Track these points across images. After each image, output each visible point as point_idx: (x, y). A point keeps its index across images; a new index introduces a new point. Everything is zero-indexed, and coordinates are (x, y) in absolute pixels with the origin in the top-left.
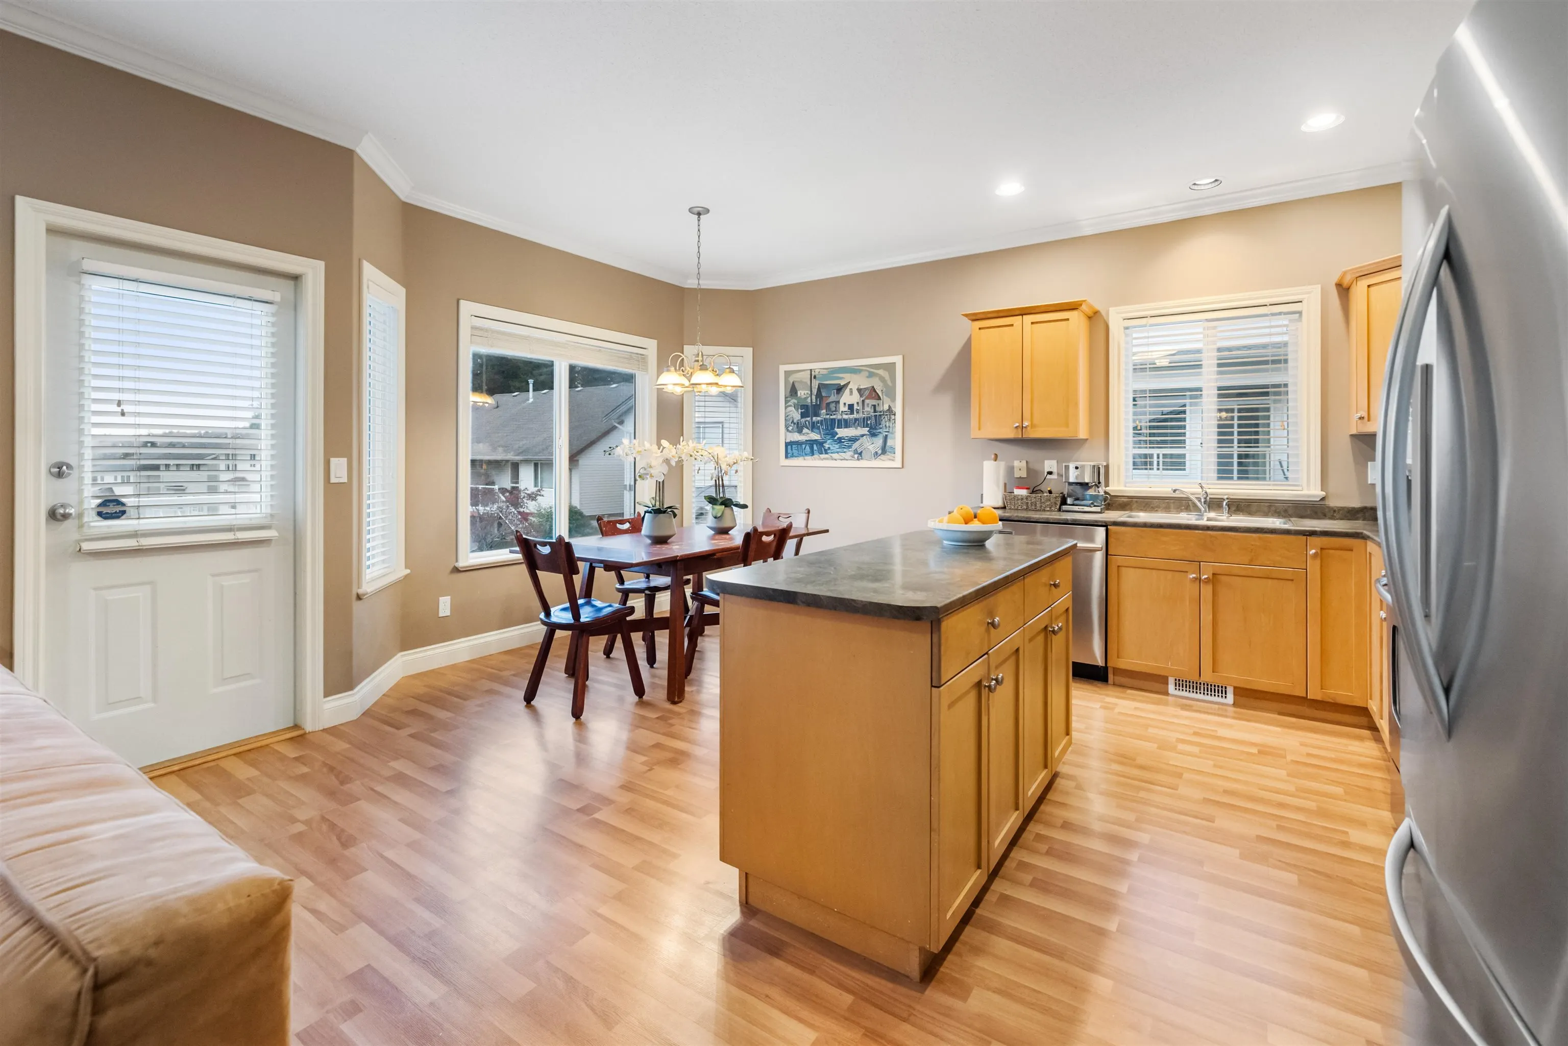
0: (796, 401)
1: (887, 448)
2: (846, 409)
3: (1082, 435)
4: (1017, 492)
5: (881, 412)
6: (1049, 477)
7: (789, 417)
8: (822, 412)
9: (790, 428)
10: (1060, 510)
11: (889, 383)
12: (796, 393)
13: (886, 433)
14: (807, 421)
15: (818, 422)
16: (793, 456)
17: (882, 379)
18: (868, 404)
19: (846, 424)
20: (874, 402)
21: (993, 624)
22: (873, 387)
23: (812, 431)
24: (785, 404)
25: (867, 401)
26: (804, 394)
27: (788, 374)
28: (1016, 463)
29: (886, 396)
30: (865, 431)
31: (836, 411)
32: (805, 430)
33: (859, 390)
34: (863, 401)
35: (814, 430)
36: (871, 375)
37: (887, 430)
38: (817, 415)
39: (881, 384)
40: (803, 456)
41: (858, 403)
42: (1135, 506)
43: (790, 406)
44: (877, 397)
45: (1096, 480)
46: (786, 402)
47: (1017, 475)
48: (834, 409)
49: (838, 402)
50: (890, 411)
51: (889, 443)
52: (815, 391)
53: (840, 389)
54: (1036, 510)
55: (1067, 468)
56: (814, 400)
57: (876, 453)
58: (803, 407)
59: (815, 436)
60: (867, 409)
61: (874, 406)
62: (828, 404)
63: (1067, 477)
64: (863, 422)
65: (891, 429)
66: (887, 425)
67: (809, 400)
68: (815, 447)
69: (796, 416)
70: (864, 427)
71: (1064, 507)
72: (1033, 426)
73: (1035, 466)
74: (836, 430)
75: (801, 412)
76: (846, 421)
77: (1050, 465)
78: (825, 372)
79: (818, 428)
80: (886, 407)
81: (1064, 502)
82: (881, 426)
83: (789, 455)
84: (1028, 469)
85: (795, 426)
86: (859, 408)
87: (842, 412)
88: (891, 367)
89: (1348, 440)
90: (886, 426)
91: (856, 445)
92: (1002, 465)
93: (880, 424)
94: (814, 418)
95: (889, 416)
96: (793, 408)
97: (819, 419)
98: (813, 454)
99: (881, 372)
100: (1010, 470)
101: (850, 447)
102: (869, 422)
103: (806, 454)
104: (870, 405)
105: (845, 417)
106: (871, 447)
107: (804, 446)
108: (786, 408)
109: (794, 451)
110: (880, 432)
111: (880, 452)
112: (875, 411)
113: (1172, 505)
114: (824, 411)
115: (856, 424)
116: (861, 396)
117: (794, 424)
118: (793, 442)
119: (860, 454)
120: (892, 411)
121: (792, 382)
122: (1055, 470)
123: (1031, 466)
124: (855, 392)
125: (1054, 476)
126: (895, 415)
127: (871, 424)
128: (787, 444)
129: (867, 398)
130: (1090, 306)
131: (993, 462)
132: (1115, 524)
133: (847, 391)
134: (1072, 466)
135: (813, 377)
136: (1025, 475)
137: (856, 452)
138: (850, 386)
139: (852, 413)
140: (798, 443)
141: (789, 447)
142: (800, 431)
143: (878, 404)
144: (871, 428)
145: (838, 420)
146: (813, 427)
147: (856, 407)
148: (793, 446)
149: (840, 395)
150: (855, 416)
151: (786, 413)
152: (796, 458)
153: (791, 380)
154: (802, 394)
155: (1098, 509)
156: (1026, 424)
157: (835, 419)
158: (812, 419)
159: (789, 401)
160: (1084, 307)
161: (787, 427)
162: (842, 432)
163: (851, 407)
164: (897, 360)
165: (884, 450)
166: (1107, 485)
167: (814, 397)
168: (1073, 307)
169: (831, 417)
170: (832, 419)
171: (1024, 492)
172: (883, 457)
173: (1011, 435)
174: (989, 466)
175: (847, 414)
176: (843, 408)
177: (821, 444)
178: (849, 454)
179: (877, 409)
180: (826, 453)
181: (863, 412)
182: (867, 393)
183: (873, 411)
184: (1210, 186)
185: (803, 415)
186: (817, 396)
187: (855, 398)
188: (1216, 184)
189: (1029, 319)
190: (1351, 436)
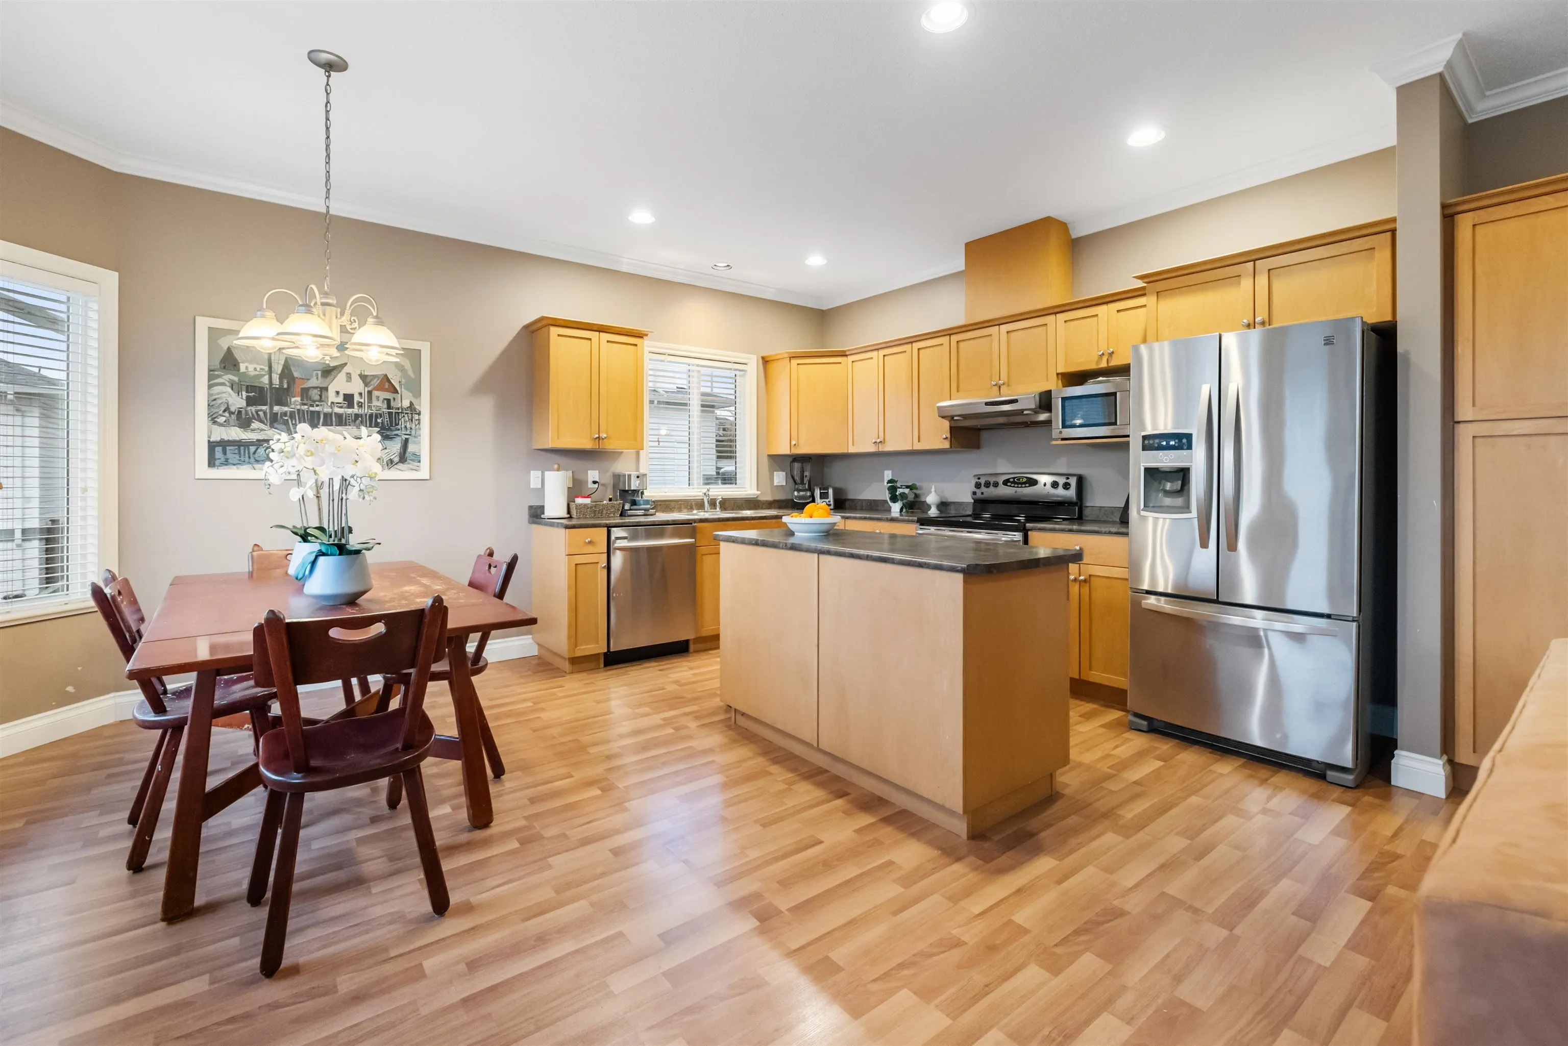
0: (236, 379)
1: (407, 454)
2: (340, 399)
4: (578, 501)
5: (398, 409)
7: (219, 402)
8: (293, 400)
9: (221, 420)
11: (411, 373)
12: (235, 365)
13: (407, 437)
14: (261, 410)
15: (285, 414)
16: (226, 463)
17: (400, 368)
18: (378, 398)
19: (339, 421)
20: (388, 395)
22: (386, 375)
23: (272, 426)
24: (209, 381)
25: (376, 393)
26: (255, 369)
27: (214, 334)
29: (406, 389)
31: (321, 400)
32: (256, 425)
33: (363, 377)
34: (370, 393)
35: (276, 425)
37: (408, 432)
38: (282, 403)
39: (399, 374)
40: (249, 463)
41: (360, 394)
43: (223, 384)
44: (392, 390)
46: (211, 377)
48: (318, 398)
49: (326, 389)
50: (412, 410)
51: (411, 448)
52: (277, 368)
53: (327, 371)
56: (275, 381)
57: (391, 461)
58: (249, 389)
60: (375, 403)
61: (388, 401)
62: (305, 390)
64: (372, 421)
65: (413, 432)
66: (408, 426)
67: (265, 380)
69: (238, 402)
70: (371, 426)
71: (624, 513)
75: (247, 397)
76: (339, 417)
77: (593, 474)
79: (286, 423)
80: (406, 404)
81: (623, 508)
82: (399, 427)
83: (217, 462)
85: (234, 417)
86: (362, 401)
87: (332, 403)
89: (766, 456)
90: (406, 427)
93: (397, 424)
94: (276, 409)
95: (410, 415)
96: (229, 390)
97: (286, 409)
99: (399, 359)
102: (379, 421)
103: (257, 461)
104: (381, 399)
105: (337, 410)
107: (252, 449)
108: (209, 386)
109: (229, 455)
110: (397, 435)
111: (396, 459)
112: (389, 407)
113: (683, 506)
114: (299, 399)
115: (358, 422)
116: (366, 385)
117: (231, 413)
118: (229, 441)
120: (415, 409)
121: (225, 348)
122: (598, 479)
123: (577, 476)
124: (356, 379)
126: (419, 414)
127: (383, 423)
128: (212, 446)
129: (377, 388)
133: (342, 376)
138: (346, 369)
139: (351, 406)
140: (242, 445)
141: (219, 450)
142: (245, 424)
143: (394, 399)
144: (383, 428)
145: (326, 415)
146: (274, 420)
147: (357, 398)
148: (228, 448)
149: (329, 379)
150: (356, 410)
151: (210, 395)
152: (235, 467)
153: (224, 343)
154: (251, 368)
157: (319, 413)
158: (271, 409)
159: (219, 376)
161: (213, 420)
163: (349, 398)
164: (421, 346)
165: (403, 458)
167: (276, 377)
169: (311, 409)
170: (312, 412)
171: (585, 501)
172: (400, 466)
175: (341, 407)
176: (331, 397)
179: (392, 404)
181: (369, 407)
182: (376, 382)
183: (385, 406)
184: (723, 269)
185: (250, 402)
186: (281, 377)
187: (356, 387)
188: (728, 268)
189: (605, 337)
190: (769, 456)
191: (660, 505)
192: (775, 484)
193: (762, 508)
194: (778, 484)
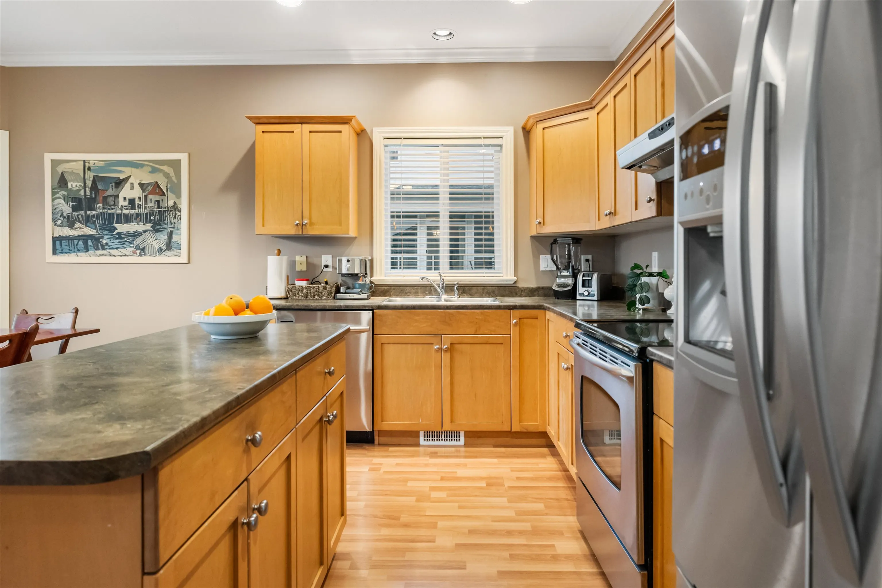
0: (66, 193)
1: (172, 244)
2: (126, 203)
3: (353, 233)
4: (298, 283)
5: (165, 208)
6: (325, 269)
7: (58, 210)
8: (98, 205)
9: (59, 222)
10: (334, 298)
11: (174, 179)
12: (66, 184)
13: (172, 229)
14: (80, 214)
15: (93, 216)
16: (62, 252)
17: (167, 175)
18: (151, 200)
19: (127, 219)
20: (158, 198)
21: (253, 441)
22: (157, 182)
23: (86, 226)
24: (52, 196)
25: (150, 197)
26: (76, 186)
27: (55, 163)
28: (298, 258)
29: (171, 192)
30: (148, 226)
31: (114, 205)
32: (77, 225)
33: (141, 185)
34: (146, 197)
35: (88, 224)
36: (154, 171)
37: (172, 226)
38: (92, 209)
39: (166, 180)
40: (74, 252)
41: (140, 198)
42: (393, 292)
43: (59, 198)
44: (161, 193)
45: (363, 271)
46: (53, 193)
47: (298, 268)
48: (112, 203)
49: (118, 196)
50: (176, 208)
51: (175, 238)
52: (89, 184)
53: (119, 183)
54: (314, 299)
55: (340, 261)
56: (88, 193)
57: (161, 249)
58: (74, 200)
59: (89, 231)
60: (150, 204)
61: (158, 202)
62: (105, 198)
63: (340, 269)
64: (146, 218)
65: (176, 226)
66: (172, 221)
67: (82, 192)
68: (90, 243)
69: (67, 209)
70: (146, 223)
71: (338, 296)
72: (311, 224)
73: (315, 261)
74: (115, 225)
75: (73, 205)
76: (126, 216)
77: (326, 259)
78: (102, 164)
79: (94, 223)
80: (171, 203)
81: (338, 291)
82: (166, 222)
83: (57, 252)
84: (308, 264)
85: (65, 220)
86: (141, 203)
87: (122, 206)
88: (176, 164)
89: (529, 237)
90: (171, 222)
91: (138, 241)
92: (284, 259)
93: (164, 220)
94: (88, 212)
95: (174, 212)
96: (62, 201)
97: (94, 212)
98: (87, 250)
99: (165, 168)
100: (292, 264)
101: (131, 243)
102: (152, 218)
103: (79, 250)
104: (153, 201)
105: (125, 211)
106: (155, 243)
107: (76, 241)
108: (53, 200)
109: (64, 247)
110: (164, 228)
111: (164, 248)
112: (159, 207)
113: (420, 291)
114: (101, 205)
115: (138, 219)
116: (143, 191)
117: (64, 217)
118: (63, 237)
119: (143, 250)
120: (177, 207)
121: (60, 173)
122: (330, 263)
123: (310, 260)
124: (137, 187)
125: (330, 269)
126: (180, 211)
127: (154, 219)
128: (54, 240)
129: (151, 193)
130: (357, 122)
131: (276, 257)
132: (380, 307)
133: (127, 185)
134: (344, 259)
135: (86, 168)
136: (304, 268)
137: (138, 247)
138: (131, 180)
139: (133, 208)
140: (69, 239)
141: (58, 242)
142: (71, 225)
143: (162, 200)
144: (155, 223)
145: (117, 215)
146: (88, 221)
147: (137, 202)
148: (63, 241)
149: (119, 189)
150: (137, 211)
151: (53, 206)
152: (66, 254)
153: (60, 169)
154: (74, 186)
155: (365, 296)
156: (305, 221)
157: (113, 214)
158: (86, 213)
159: (58, 193)
160: (353, 122)
161: (54, 221)
162: (122, 228)
163: (132, 202)
164: (183, 157)
165: (169, 247)
166: (372, 276)
167: (88, 190)
168: (344, 121)
169: (109, 211)
170: (110, 214)
171: (304, 284)
172: (167, 253)
173: (291, 231)
174: (272, 261)
175: (127, 209)
176: (122, 202)
177: (96, 240)
178: (130, 249)
179: (161, 204)
180: (104, 249)
181: (146, 208)
182: (150, 188)
183: (156, 206)
184: (446, 38)
185: (74, 209)
186: (92, 189)
187: (136, 193)
188: (450, 37)
189: (307, 127)
190: (531, 236)
191: (394, 289)
192: (541, 270)
193: (521, 296)
194: (544, 269)
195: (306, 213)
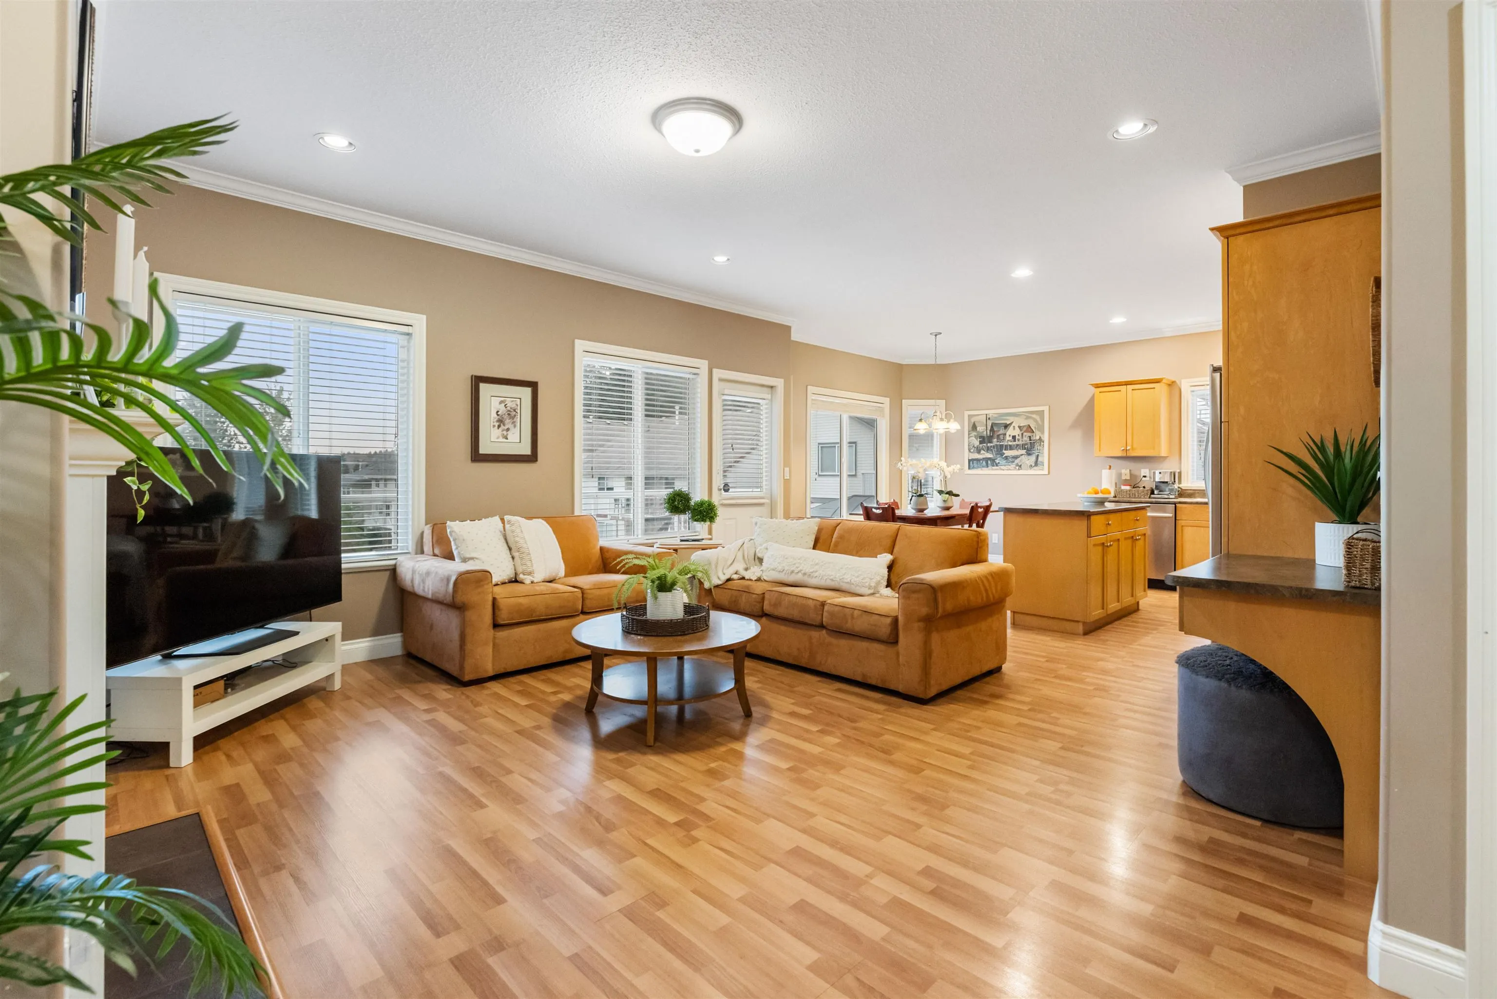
0: (976, 434)
1: (1038, 462)
2: (1011, 438)
3: (1163, 455)
4: (1123, 487)
5: (1034, 440)
6: (1144, 479)
7: (971, 443)
8: (994, 440)
9: (972, 451)
10: (1150, 498)
11: (1040, 423)
12: (976, 428)
13: (1038, 454)
14: (984, 446)
15: (991, 447)
16: (974, 468)
17: (1035, 421)
19: (1011, 448)
20: (1029, 434)
21: (1109, 524)
22: (1029, 425)
23: (987, 452)
25: (1025, 434)
26: (982, 429)
27: (970, 416)
28: (1123, 471)
29: (1038, 431)
30: (1024, 452)
31: (1004, 440)
32: (982, 452)
33: (1019, 427)
34: (1022, 434)
36: (1028, 418)
37: (1039, 452)
38: (991, 442)
39: (1035, 424)
40: (980, 467)
41: (1019, 435)
42: (1197, 495)
43: (972, 437)
44: (1032, 432)
45: (1173, 480)
46: (969, 434)
47: (1124, 478)
48: (1002, 439)
49: (1005, 434)
50: (1041, 440)
51: (1040, 459)
52: (989, 428)
53: (1006, 426)
54: (1135, 498)
55: (1154, 473)
56: (988, 433)
57: (1031, 465)
58: (980, 437)
59: (989, 455)
60: (1025, 439)
61: (1030, 437)
62: (998, 436)
63: (1154, 478)
64: (1023, 447)
65: (1041, 451)
66: (1039, 449)
67: (985, 433)
68: (989, 462)
69: (976, 443)
70: (1023, 449)
71: (1152, 496)
72: (1133, 449)
73: (1135, 472)
74: (1004, 451)
75: (980, 441)
76: (1010, 446)
77: (1144, 472)
78: (995, 416)
79: (992, 450)
80: (1038, 438)
81: (1152, 493)
83: (971, 467)
84: (1131, 475)
85: (975, 449)
86: (1019, 438)
87: (1008, 440)
88: (1041, 413)
90: (1037, 449)
91: (1017, 461)
92: (1114, 472)
93: (1034, 448)
94: (989, 445)
95: (1039, 443)
96: (974, 438)
97: (992, 444)
98: (988, 467)
99: (1034, 416)
100: (1120, 475)
101: (1013, 462)
102: (1026, 447)
103: (983, 467)
104: (1027, 437)
106: (1027, 462)
107: (981, 462)
108: (969, 438)
109: (974, 465)
110: (1034, 453)
111: (1033, 465)
114: (996, 440)
115: (1018, 448)
116: (1021, 430)
118: (974, 459)
119: (1020, 466)
121: (973, 422)
122: (1147, 475)
123: (1133, 472)
124: (1017, 428)
125: (1147, 479)
126: (1044, 442)
127: (1028, 448)
128: (969, 461)
129: (1025, 432)
130: (1168, 380)
131: (1108, 471)
132: (1181, 503)
133: (1012, 427)
134: (1157, 472)
135: (988, 419)
136: (1129, 478)
137: (1017, 465)
138: (1013, 425)
139: (1015, 441)
140: (978, 460)
141: (971, 462)
142: (979, 452)
143: (1033, 436)
144: (1028, 450)
145: (1005, 446)
146: (988, 449)
147: (1017, 437)
148: (974, 462)
149: (1007, 430)
150: (1017, 443)
151: (969, 441)
152: (976, 469)
153: (973, 420)
154: (980, 429)
155: (1173, 497)
156: (1128, 448)
157: (1003, 445)
158: (987, 445)
159: (971, 433)
160: (1163, 381)
161: (969, 450)
162: (1007, 453)
163: (1014, 437)
164: (1046, 409)
165: (1036, 464)
166: (1180, 482)
167: (988, 431)
168: (1158, 381)
170: (1001, 445)
171: (1128, 488)
172: (1035, 468)
173: (1120, 455)
174: (1105, 473)
175: (1011, 442)
176: (1008, 438)
177: (993, 460)
178: (1013, 466)
179: (1032, 438)
180: (997, 466)
181: (1022, 441)
182: (1025, 429)
183: (1029, 440)
185: (981, 443)
186: (990, 431)
187: (1017, 432)
189: (1130, 388)
195: (1129, 441)
